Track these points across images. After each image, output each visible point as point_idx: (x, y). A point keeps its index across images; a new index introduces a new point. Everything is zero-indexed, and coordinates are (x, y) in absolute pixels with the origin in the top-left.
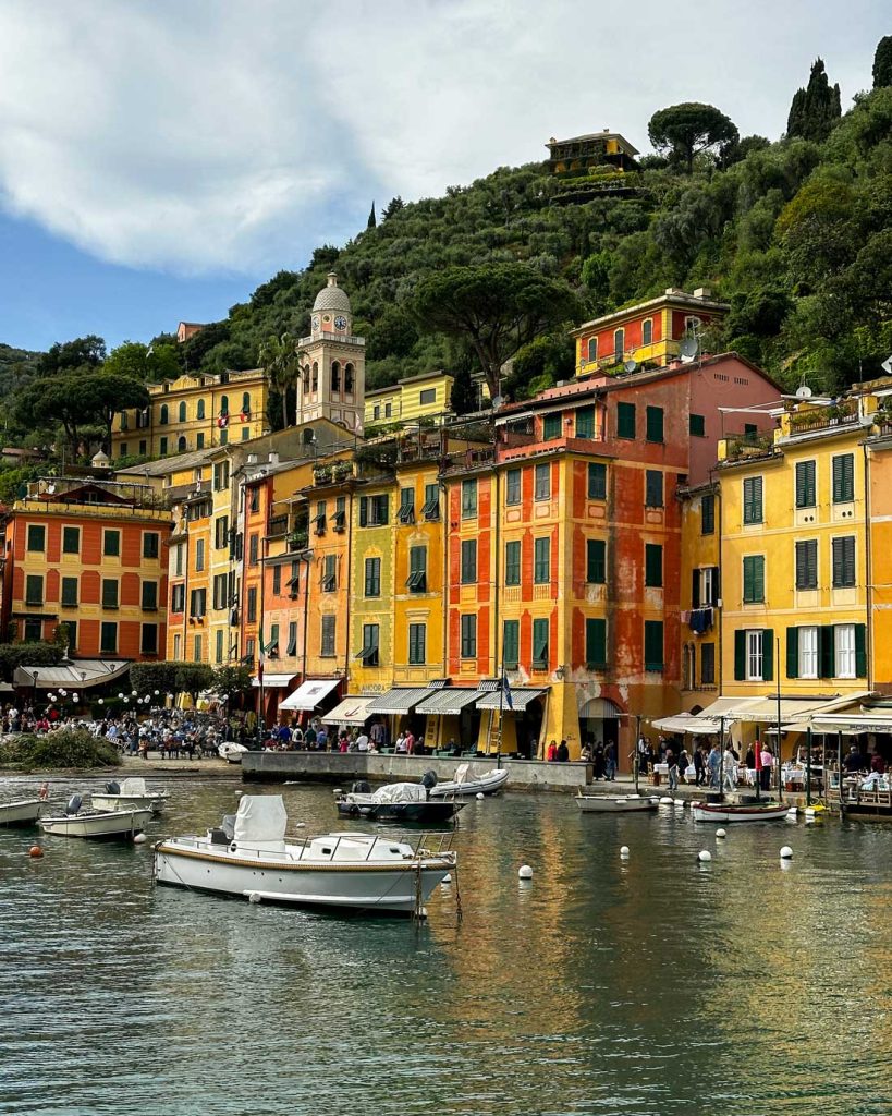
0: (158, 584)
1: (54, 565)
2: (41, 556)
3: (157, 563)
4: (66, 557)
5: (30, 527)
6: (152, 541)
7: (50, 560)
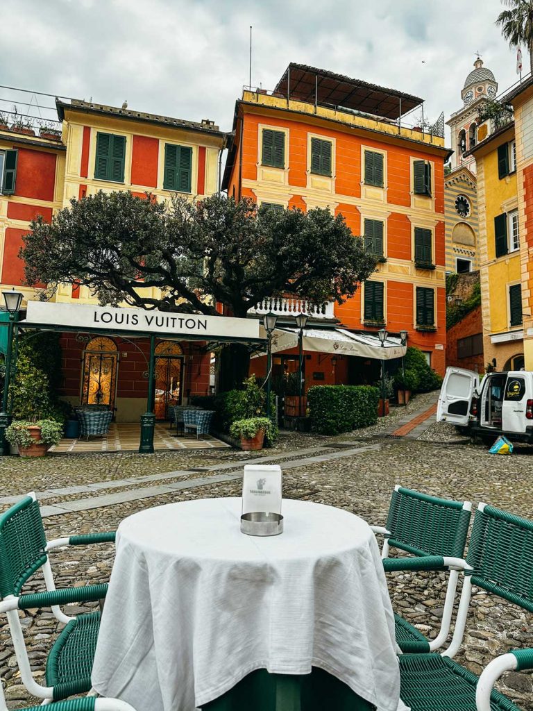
0: (433, 233)
1: (297, 191)
2: (280, 176)
3: (430, 204)
4: (314, 181)
5: (265, 131)
6: (423, 173)
7: (292, 182)
